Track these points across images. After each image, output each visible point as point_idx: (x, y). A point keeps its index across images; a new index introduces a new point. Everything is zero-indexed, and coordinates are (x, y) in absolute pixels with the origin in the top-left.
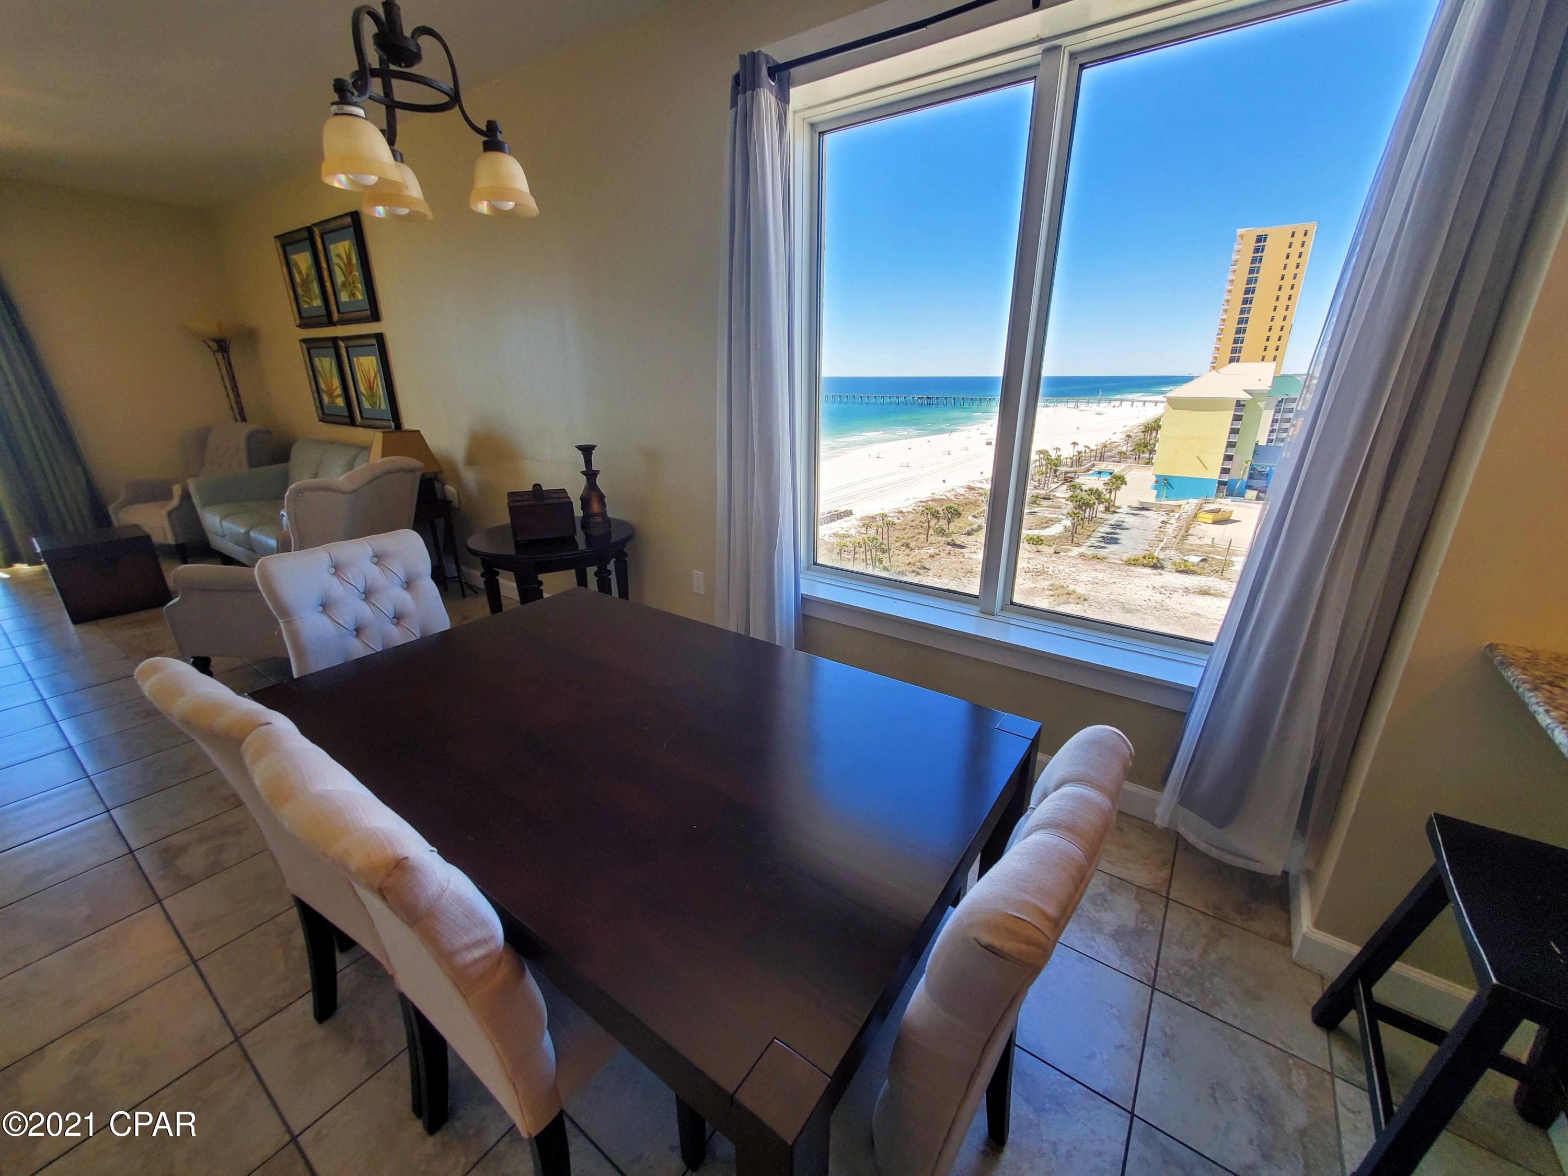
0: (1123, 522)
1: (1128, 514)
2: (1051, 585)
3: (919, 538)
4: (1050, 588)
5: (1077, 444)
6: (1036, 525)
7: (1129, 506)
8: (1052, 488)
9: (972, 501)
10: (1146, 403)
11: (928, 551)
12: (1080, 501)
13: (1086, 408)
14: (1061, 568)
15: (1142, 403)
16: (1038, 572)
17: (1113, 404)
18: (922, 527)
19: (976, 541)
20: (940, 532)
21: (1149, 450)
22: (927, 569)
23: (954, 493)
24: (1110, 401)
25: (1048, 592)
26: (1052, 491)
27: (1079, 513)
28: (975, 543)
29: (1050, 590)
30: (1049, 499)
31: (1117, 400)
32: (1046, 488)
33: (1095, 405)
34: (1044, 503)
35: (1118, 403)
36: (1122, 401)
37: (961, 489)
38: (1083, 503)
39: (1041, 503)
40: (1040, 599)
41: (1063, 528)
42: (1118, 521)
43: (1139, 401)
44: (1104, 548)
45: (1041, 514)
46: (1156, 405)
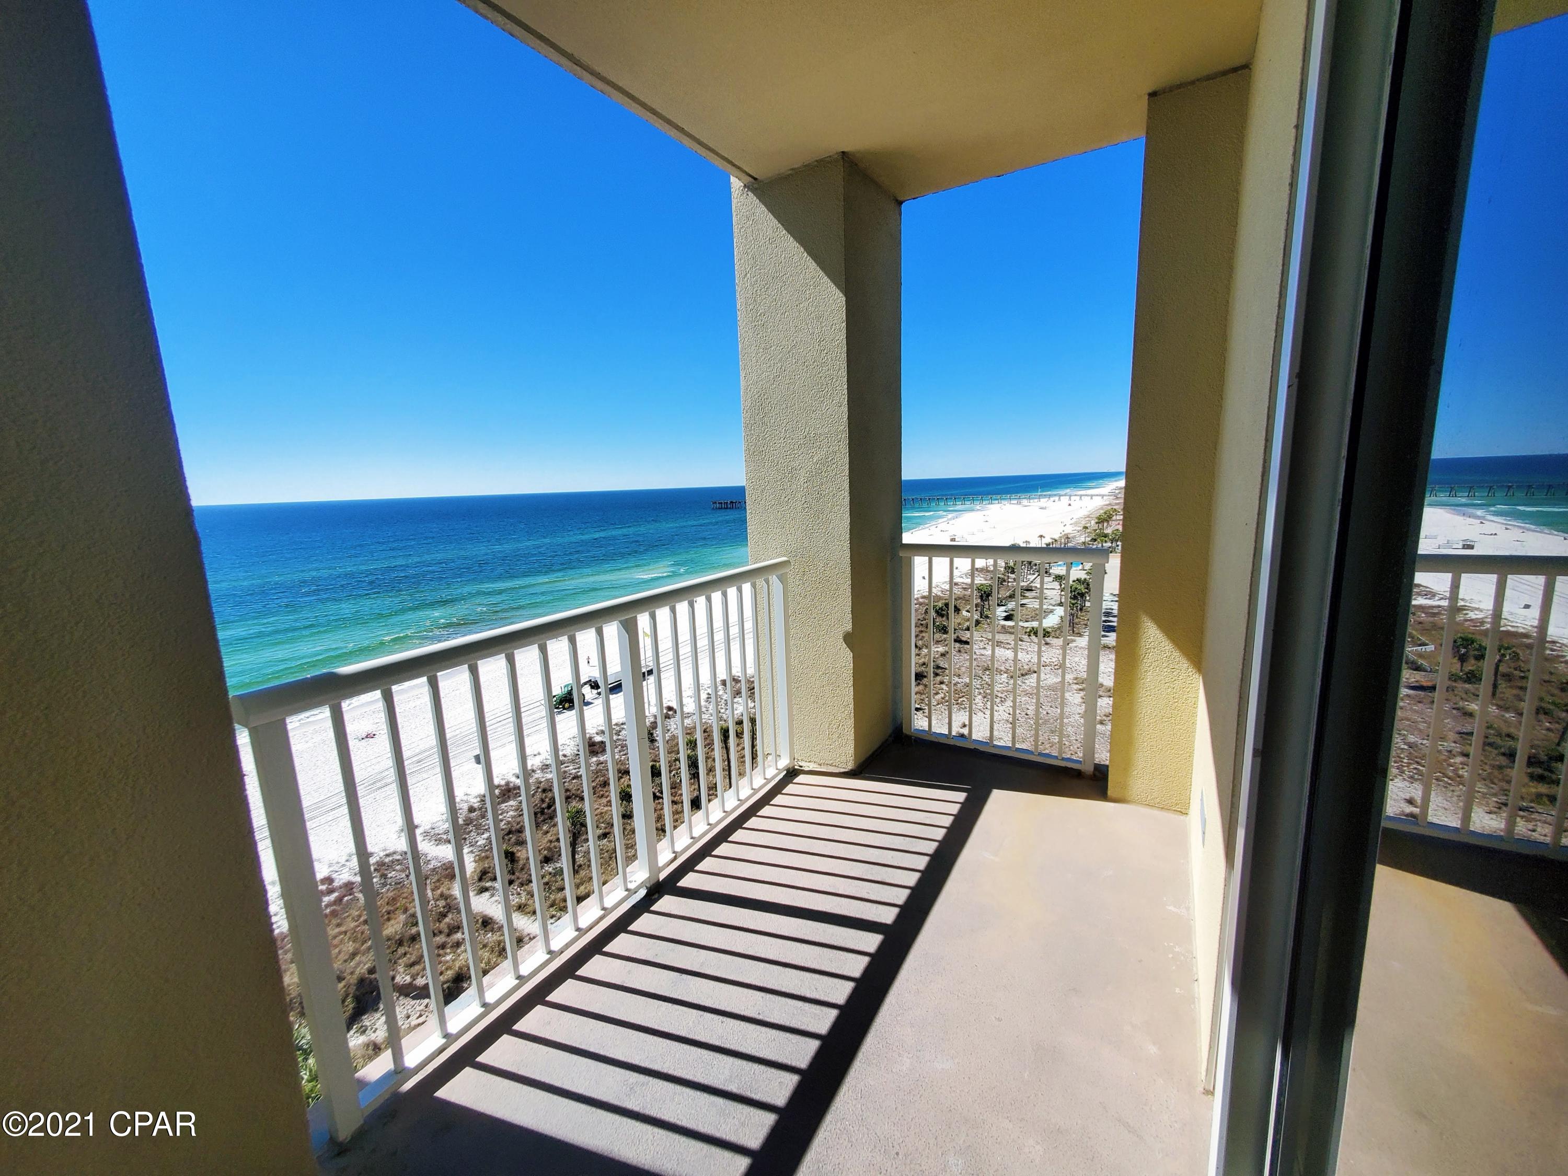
0: (1112, 609)
1: (1112, 601)
2: (1076, 679)
3: (923, 637)
4: (1075, 681)
5: (1044, 537)
6: (1031, 617)
7: (1112, 594)
8: (1031, 580)
9: (961, 596)
10: (1083, 497)
11: (937, 649)
12: (1074, 591)
13: (1029, 504)
14: (1077, 659)
15: (1079, 497)
16: (1055, 665)
17: (1052, 499)
18: (922, 625)
19: (982, 637)
20: (942, 629)
21: (1110, 540)
22: (943, 668)
23: (940, 589)
24: (1050, 496)
25: (1076, 687)
26: (1032, 582)
27: (1076, 603)
28: (980, 639)
29: (1076, 684)
30: (1032, 590)
31: (1055, 495)
32: (1025, 580)
33: (1036, 500)
34: (1028, 594)
35: (1056, 498)
36: (1060, 496)
37: (945, 584)
38: (1078, 593)
39: (1026, 595)
40: (1070, 694)
41: (1059, 618)
42: (1107, 609)
43: (1076, 495)
44: (1107, 636)
45: (1032, 606)
46: (1092, 498)
